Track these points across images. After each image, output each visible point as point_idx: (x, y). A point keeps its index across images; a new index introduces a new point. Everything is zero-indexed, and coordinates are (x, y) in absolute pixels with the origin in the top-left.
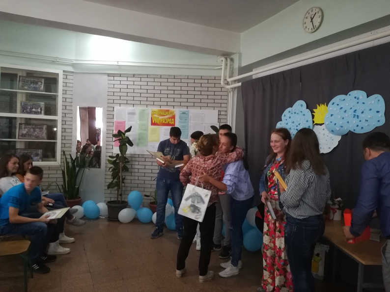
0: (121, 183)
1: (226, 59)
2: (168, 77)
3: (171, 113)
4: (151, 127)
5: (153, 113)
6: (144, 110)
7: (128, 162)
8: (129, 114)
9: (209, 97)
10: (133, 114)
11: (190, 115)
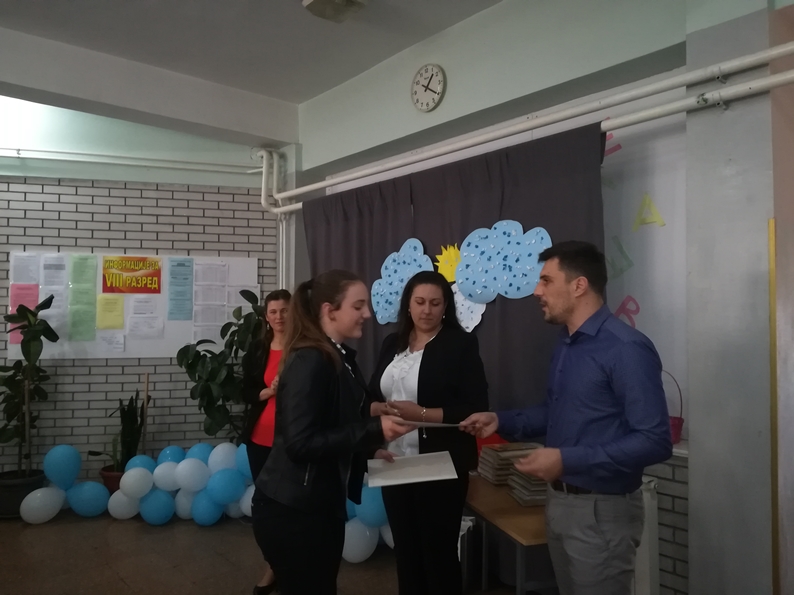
0: (27, 427)
1: (270, 153)
3: (151, 265)
5: (108, 264)
7: (47, 378)
8: (47, 267)
9: (238, 231)
10: (59, 267)
11: (195, 267)
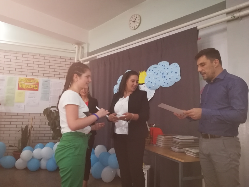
2: (34, 55)
3: (36, 81)
5: (20, 80)
6: (12, 78)
11: (51, 83)
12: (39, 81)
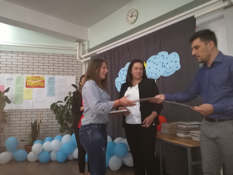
1: (80, 44)
2: (39, 54)
3: (41, 79)
4: (25, 89)
5: (27, 79)
6: (20, 77)
9: (69, 68)
12: (44, 78)
